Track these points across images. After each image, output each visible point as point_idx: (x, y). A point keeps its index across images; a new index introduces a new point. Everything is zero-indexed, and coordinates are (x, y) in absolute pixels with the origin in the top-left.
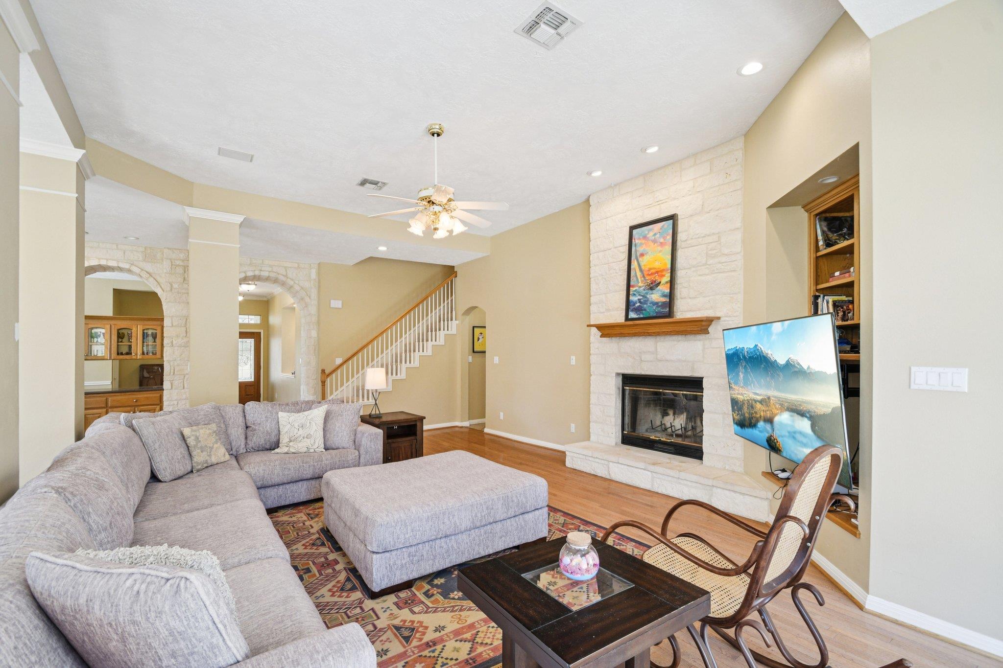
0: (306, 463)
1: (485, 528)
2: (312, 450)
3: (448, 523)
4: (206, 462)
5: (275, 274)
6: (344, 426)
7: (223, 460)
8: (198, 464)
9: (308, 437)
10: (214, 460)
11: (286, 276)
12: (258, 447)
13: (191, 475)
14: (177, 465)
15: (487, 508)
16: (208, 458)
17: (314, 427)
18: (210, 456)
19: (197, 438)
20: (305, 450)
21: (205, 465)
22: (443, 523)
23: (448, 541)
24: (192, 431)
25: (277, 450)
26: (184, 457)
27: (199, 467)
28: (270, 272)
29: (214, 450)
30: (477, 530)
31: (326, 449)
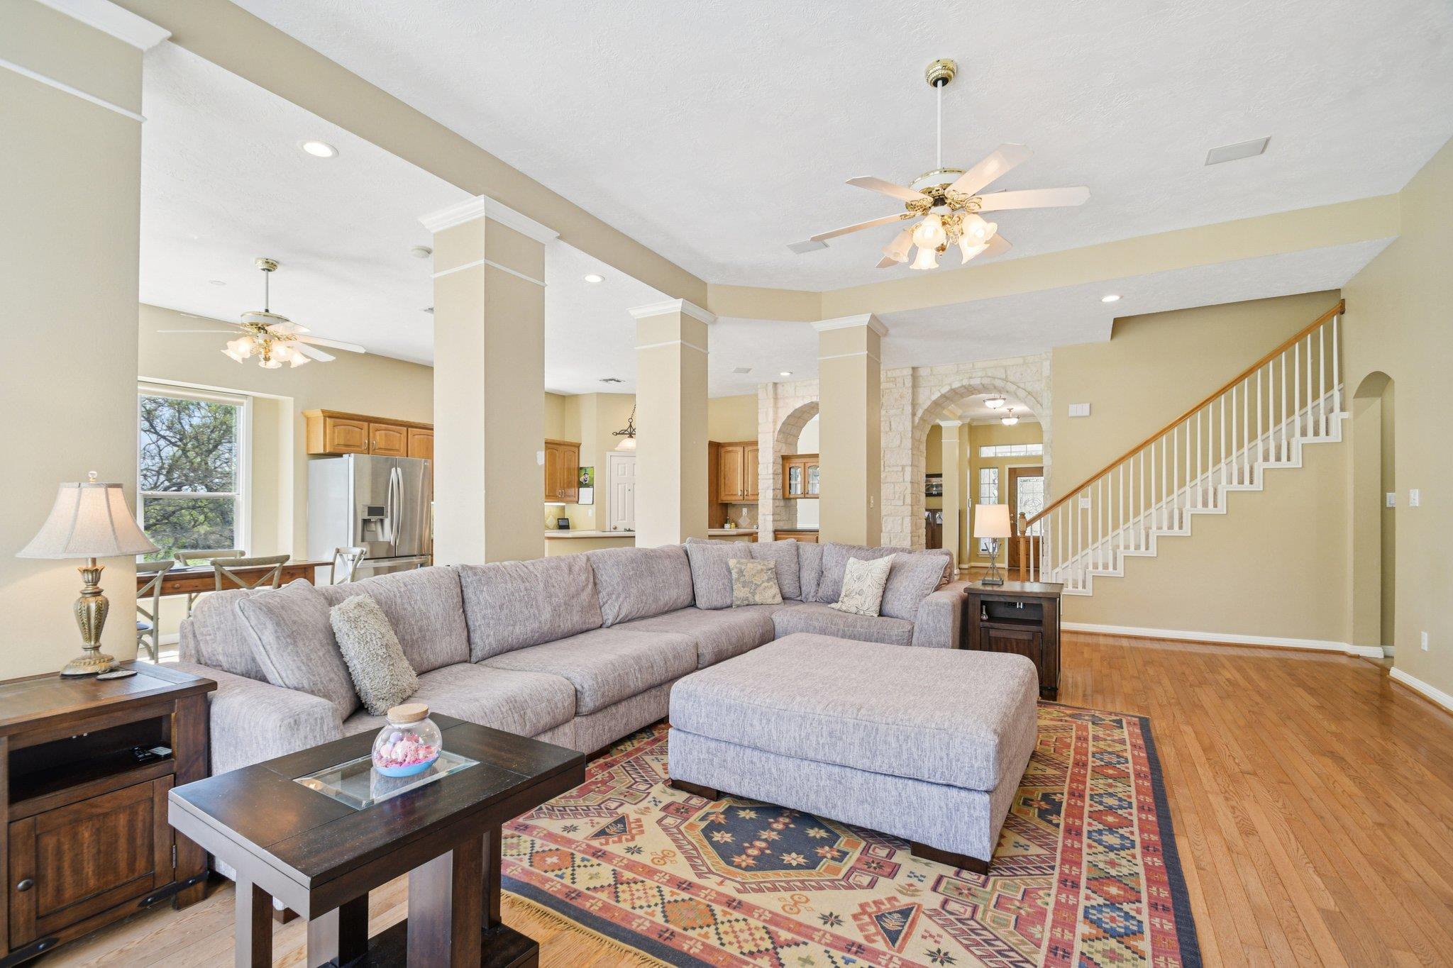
0: (835, 625)
1: (830, 768)
2: (862, 613)
3: (758, 727)
4: (747, 599)
5: (989, 379)
6: (911, 586)
7: (769, 601)
8: (738, 599)
9: (860, 593)
10: (758, 599)
11: (1006, 380)
12: (827, 598)
13: (729, 610)
14: (715, 594)
15: (831, 734)
16: (750, 595)
17: (869, 582)
18: (754, 594)
19: (741, 572)
20: (854, 610)
21: (746, 602)
22: (751, 725)
23: (763, 759)
24: (738, 563)
25: (833, 605)
26: (725, 589)
27: (739, 603)
28: (982, 377)
29: (761, 588)
30: (813, 765)
31: (881, 614)
